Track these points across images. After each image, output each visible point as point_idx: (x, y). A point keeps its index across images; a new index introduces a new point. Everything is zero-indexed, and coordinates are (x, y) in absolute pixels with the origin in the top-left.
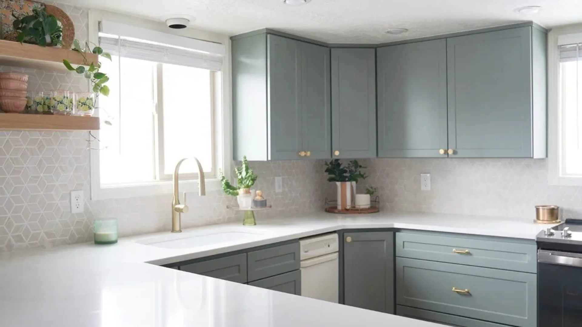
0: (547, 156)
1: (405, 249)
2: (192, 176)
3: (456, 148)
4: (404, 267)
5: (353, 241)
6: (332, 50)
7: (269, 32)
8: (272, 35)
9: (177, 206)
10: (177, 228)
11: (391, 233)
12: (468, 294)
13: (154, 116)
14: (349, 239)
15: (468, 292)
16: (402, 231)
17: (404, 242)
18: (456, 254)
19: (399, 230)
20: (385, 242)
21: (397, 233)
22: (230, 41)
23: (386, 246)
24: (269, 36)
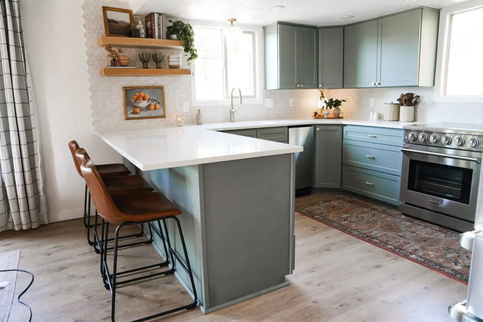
0: (434, 85)
1: (347, 135)
2: (237, 97)
3: (380, 81)
4: (346, 144)
5: (320, 130)
6: (320, 30)
7: (278, 23)
8: (280, 25)
9: (232, 110)
10: (232, 120)
11: (341, 127)
12: (373, 158)
13: (223, 68)
14: (318, 129)
15: (374, 157)
16: (347, 126)
17: (347, 131)
18: (370, 137)
19: (345, 125)
20: (338, 132)
21: (344, 127)
22: (263, 29)
23: (338, 133)
24: (278, 25)
